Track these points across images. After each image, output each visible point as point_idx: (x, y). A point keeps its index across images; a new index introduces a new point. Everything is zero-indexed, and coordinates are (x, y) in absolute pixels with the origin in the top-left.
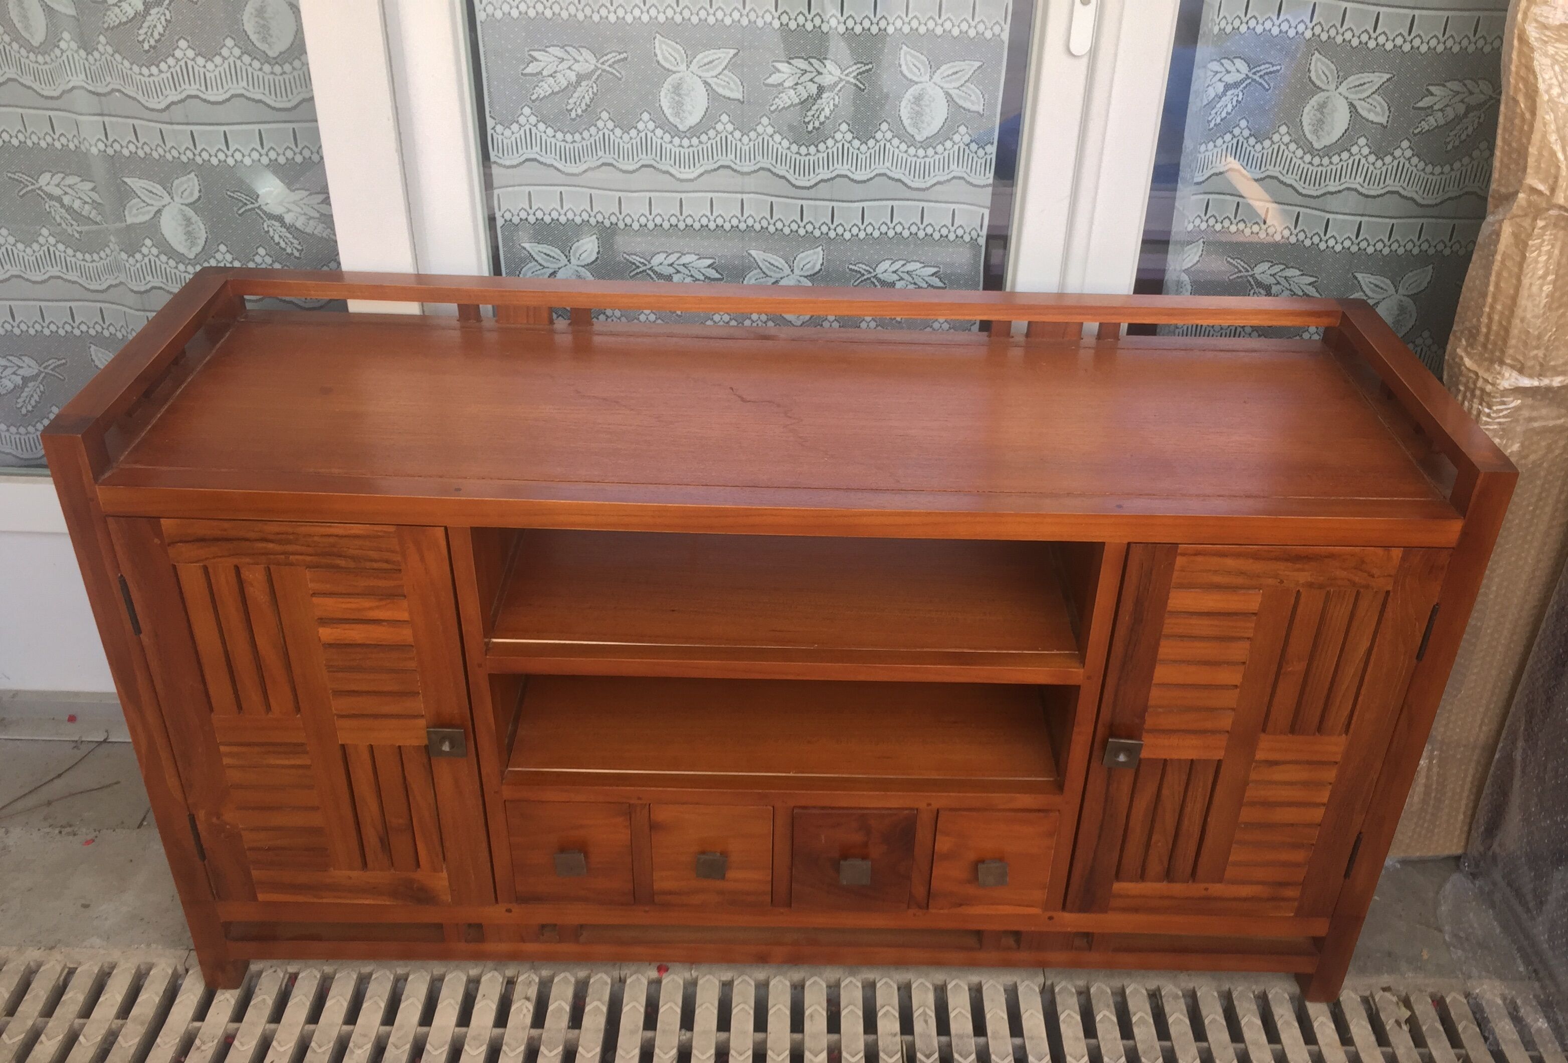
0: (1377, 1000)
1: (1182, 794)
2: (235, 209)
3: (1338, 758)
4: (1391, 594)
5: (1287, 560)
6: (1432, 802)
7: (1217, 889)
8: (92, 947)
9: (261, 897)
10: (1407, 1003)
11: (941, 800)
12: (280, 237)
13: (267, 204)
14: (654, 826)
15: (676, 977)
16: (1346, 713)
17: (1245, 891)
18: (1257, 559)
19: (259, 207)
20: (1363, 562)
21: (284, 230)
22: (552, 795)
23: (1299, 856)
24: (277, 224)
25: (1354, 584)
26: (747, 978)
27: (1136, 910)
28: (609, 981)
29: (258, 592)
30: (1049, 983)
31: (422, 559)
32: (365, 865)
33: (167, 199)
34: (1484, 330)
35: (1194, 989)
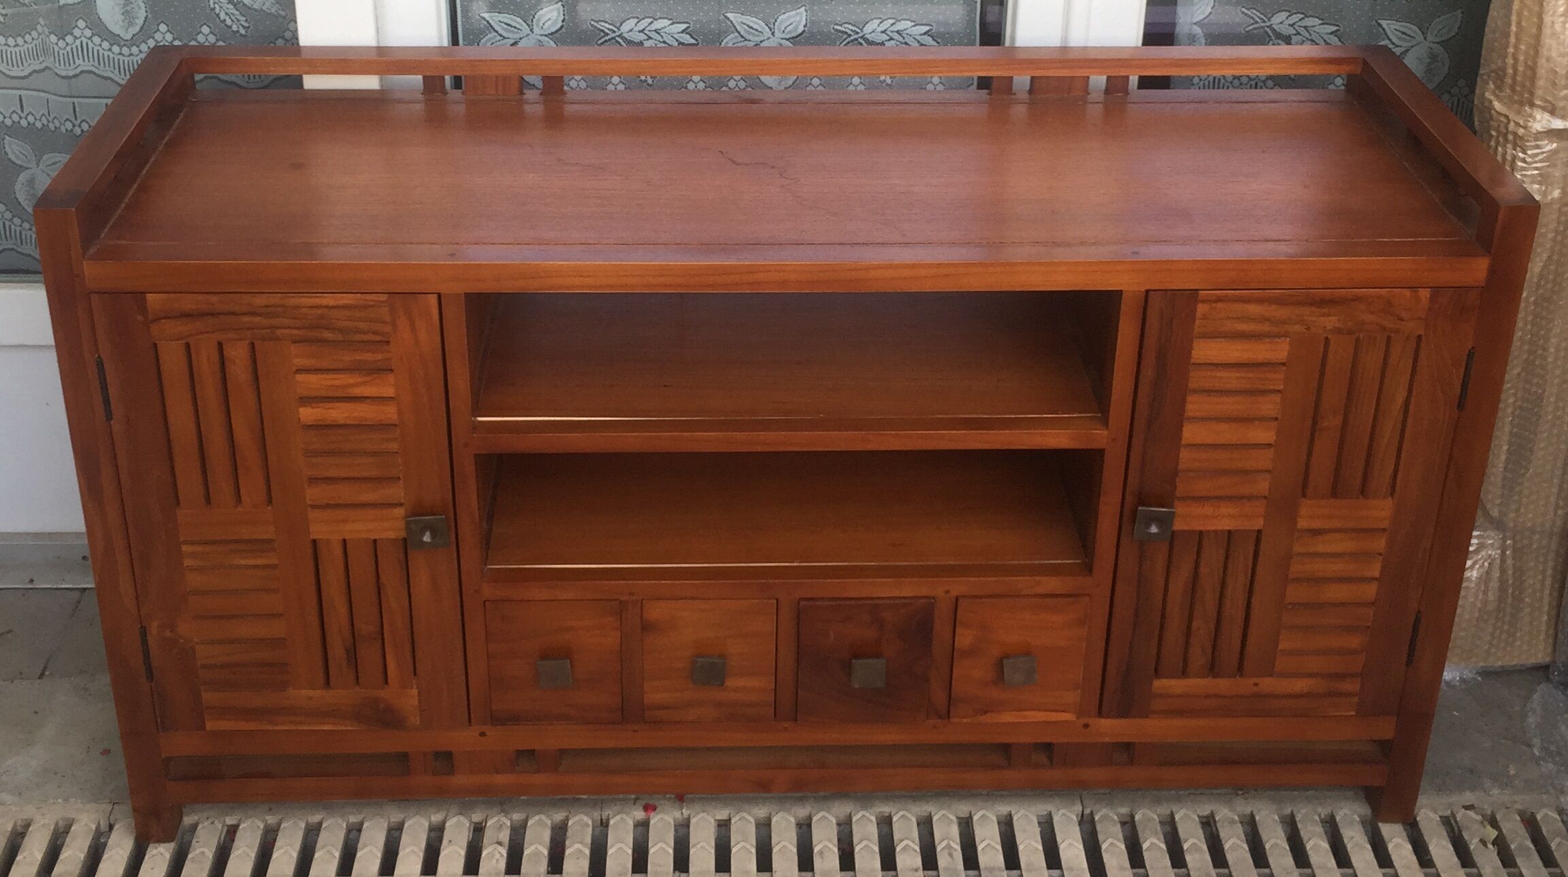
0: (1458, 819)
1: (1222, 569)
3: (1386, 524)
4: (1424, 337)
5: (1311, 304)
7: (1267, 684)
9: (210, 725)
10: (1494, 823)
11: (959, 586)
14: (646, 626)
15: (665, 817)
16: (1390, 470)
17: (1299, 685)
20: (1390, 304)
22: (534, 593)
23: (1355, 641)
25: (1384, 329)
26: (745, 815)
27: (1181, 713)
28: (590, 823)
29: (240, 371)
30: (1087, 811)
31: (413, 329)
32: (328, 682)
34: (1510, 71)
35: (1252, 812)
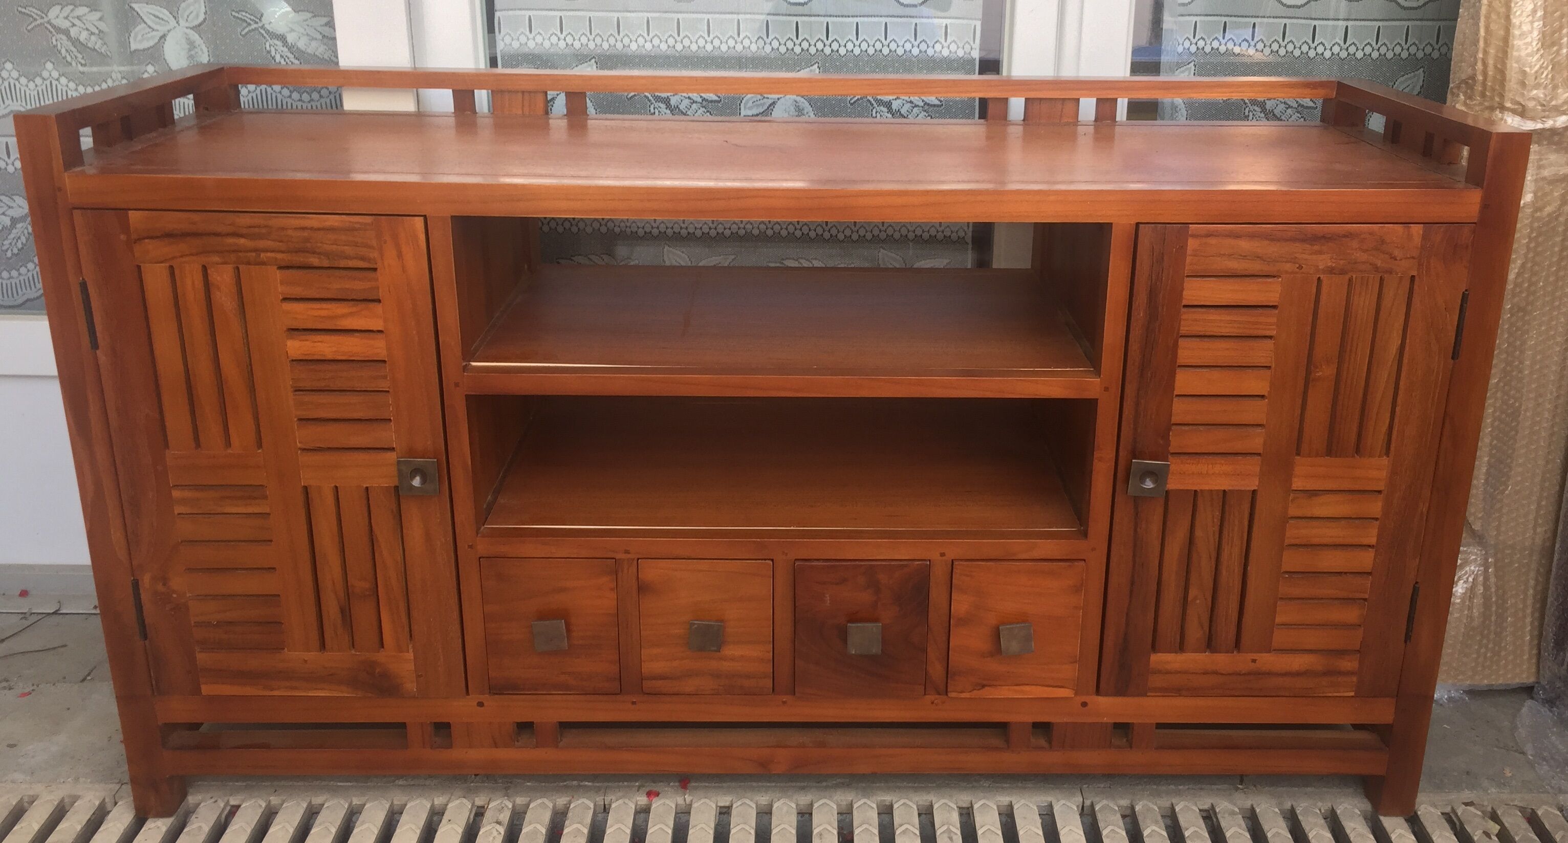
0: (1459, 814)
1: (1217, 536)
2: (239, 30)
3: (1381, 486)
4: (1417, 279)
5: (1303, 241)
6: (1493, 618)
7: (1268, 661)
8: (13, 782)
9: (205, 690)
10: (1494, 817)
11: (955, 549)
12: (282, 56)
13: (271, 23)
14: (643, 588)
15: (667, 802)
16: (1384, 428)
17: (1298, 662)
18: (1272, 240)
19: (263, 27)
20: (1383, 242)
21: (285, 49)
22: (529, 549)
23: (1352, 615)
24: (279, 43)
25: (1376, 269)
26: (748, 801)
27: (1177, 691)
28: (592, 806)
29: (225, 299)
30: (1088, 803)
31: (400, 255)
32: (323, 646)
33: (173, 22)
34: (1480, 78)
35: (1252, 806)
